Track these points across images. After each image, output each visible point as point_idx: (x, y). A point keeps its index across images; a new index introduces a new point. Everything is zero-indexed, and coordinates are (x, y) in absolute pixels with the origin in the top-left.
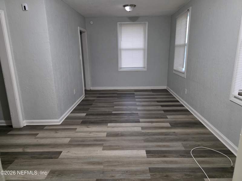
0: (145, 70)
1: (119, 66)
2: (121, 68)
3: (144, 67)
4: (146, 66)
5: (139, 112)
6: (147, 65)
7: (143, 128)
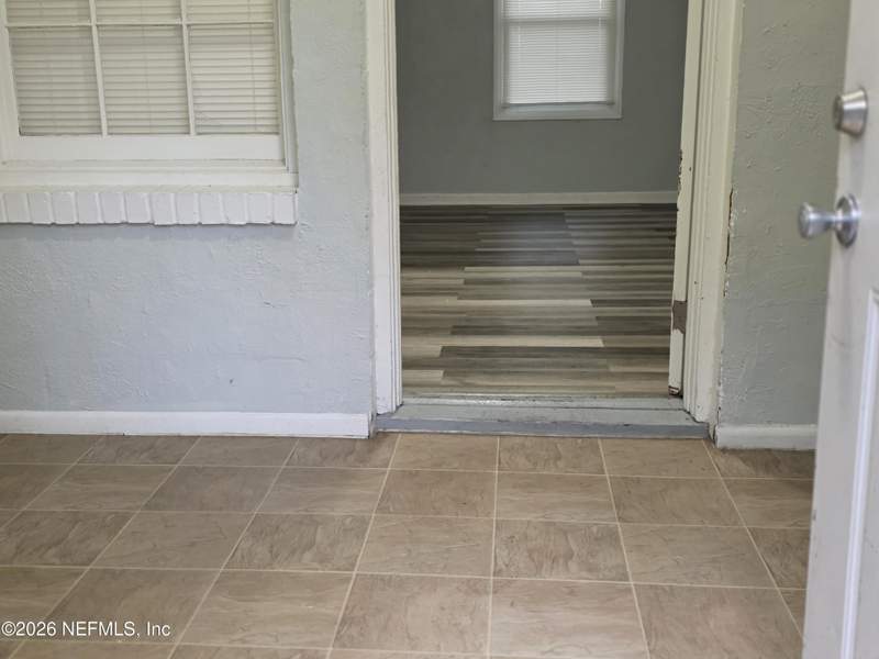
0: (615, 114)
1: (499, 98)
2: (506, 106)
3: (610, 104)
4: (618, 97)
5: (577, 249)
6: (624, 92)
7: (585, 273)
